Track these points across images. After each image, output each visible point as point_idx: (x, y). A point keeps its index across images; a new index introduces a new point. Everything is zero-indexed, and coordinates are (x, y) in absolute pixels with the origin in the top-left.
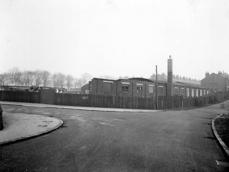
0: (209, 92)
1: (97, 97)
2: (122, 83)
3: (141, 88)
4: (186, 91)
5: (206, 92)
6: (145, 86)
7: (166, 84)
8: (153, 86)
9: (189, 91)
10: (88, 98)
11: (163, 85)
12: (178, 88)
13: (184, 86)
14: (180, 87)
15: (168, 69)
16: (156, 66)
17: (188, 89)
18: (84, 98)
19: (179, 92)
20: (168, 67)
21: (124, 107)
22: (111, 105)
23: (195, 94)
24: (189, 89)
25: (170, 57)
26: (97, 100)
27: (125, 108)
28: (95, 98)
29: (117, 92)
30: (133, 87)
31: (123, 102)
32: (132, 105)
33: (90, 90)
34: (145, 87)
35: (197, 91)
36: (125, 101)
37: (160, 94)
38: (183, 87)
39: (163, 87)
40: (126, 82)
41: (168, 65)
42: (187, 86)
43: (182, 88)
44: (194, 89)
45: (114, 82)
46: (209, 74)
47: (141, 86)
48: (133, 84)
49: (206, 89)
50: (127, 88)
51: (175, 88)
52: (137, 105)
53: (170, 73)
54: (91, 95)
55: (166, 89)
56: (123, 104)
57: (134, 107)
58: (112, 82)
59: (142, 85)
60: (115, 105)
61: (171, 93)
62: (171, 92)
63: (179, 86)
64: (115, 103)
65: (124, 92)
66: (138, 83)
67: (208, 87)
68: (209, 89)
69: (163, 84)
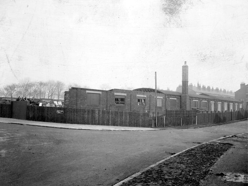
0: (243, 106)
1: (75, 111)
2: (115, 94)
3: (143, 100)
4: (210, 105)
5: (238, 106)
6: (150, 97)
7: (180, 96)
8: (162, 98)
9: (214, 104)
10: (62, 113)
11: (177, 97)
12: (197, 101)
13: (207, 99)
14: (201, 99)
15: (183, 78)
16: (156, 72)
17: (212, 102)
18: (58, 112)
19: (199, 106)
20: (183, 76)
21: (110, 123)
22: (94, 121)
23: (223, 108)
24: (214, 102)
25: (185, 63)
26: (75, 115)
27: (111, 125)
28: (71, 112)
29: (107, 105)
30: (132, 99)
31: (109, 117)
32: (120, 121)
33: (66, 102)
34: (150, 100)
35: (226, 104)
36: (111, 117)
37: (171, 108)
38: (205, 99)
39: (176, 99)
40: (122, 93)
41: (183, 73)
42: (211, 98)
43: (203, 101)
44: (221, 102)
45: (103, 92)
46: (244, 84)
47: (143, 98)
48: (131, 96)
49: (239, 103)
50: (123, 100)
51: (194, 100)
52: (128, 121)
53: (185, 83)
54: (66, 108)
55: (180, 102)
56: (108, 121)
57: (123, 123)
58: (100, 93)
59: (145, 96)
60: (98, 121)
61: (186, 107)
62: (186, 105)
63: (199, 98)
64: (98, 118)
65: (118, 105)
66: (140, 94)
67: (241, 100)
68: (242, 102)
69: (175, 96)
